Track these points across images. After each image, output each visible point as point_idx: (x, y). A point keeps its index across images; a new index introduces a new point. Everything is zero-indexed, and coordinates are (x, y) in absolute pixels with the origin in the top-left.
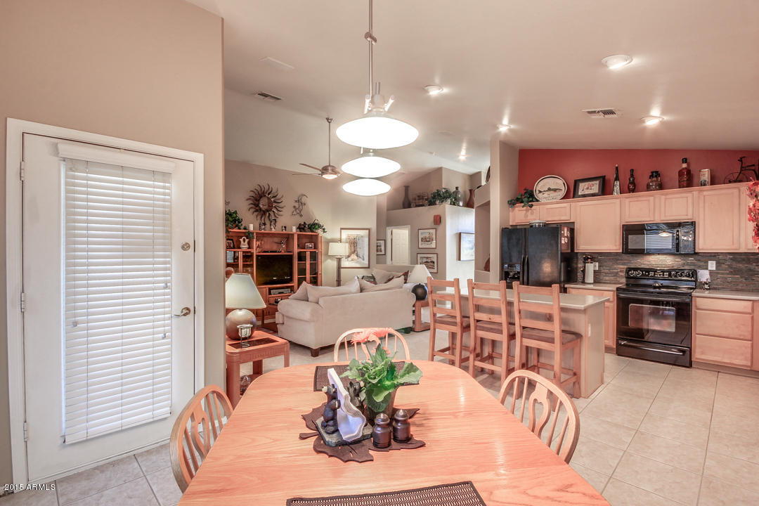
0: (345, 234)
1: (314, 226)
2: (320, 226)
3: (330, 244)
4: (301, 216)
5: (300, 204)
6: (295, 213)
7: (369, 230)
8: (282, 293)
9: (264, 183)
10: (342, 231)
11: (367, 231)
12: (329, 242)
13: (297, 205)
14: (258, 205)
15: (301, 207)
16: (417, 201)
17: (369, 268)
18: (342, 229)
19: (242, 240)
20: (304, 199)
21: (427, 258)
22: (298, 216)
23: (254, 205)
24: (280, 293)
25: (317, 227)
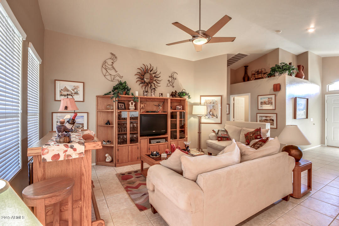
0: (204, 100)
1: (182, 94)
2: (186, 94)
3: (194, 106)
4: (173, 87)
5: (172, 79)
6: (169, 85)
7: (221, 96)
8: (159, 142)
9: (147, 64)
10: (202, 97)
11: (220, 97)
12: (192, 105)
13: (170, 79)
14: (143, 79)
15: (173, 81)
16: (256, 75)
17: (221, 123)
18: (201, 96)
19: (130, 103)
20: (175, 76)
21: (266, 117)
22: (171, 87)
23: (141, 78)
24: (157, 142)
25: (184, 94)
